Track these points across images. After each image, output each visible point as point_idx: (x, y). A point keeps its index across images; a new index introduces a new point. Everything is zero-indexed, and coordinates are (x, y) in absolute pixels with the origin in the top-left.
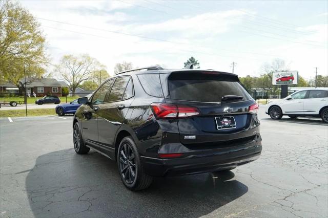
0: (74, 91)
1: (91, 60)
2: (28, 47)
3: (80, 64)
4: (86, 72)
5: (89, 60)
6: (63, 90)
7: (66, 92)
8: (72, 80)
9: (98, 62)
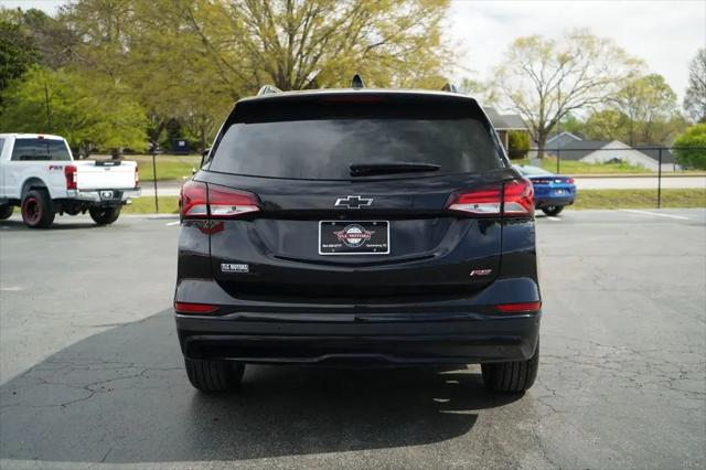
0: (540, 142)
1: (597, 47)
2: (405, 23)
3: (563, 60)
4: (581, 84)
5: (588, 46)
6: (512, 140)
7: (521, 145)
8: (538, 112)
9: (621, 52)
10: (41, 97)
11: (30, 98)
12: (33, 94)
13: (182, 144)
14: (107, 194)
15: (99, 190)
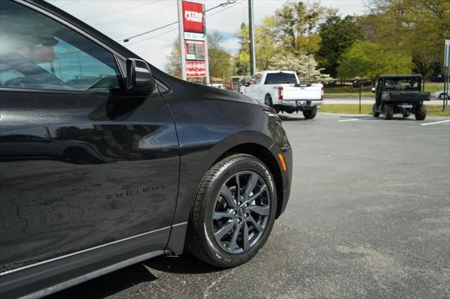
10: (357, 55)
11: (353, 57)
12: (354, 54)
13: (440, 76)
14: (302, 102)
15: (297, 101)
